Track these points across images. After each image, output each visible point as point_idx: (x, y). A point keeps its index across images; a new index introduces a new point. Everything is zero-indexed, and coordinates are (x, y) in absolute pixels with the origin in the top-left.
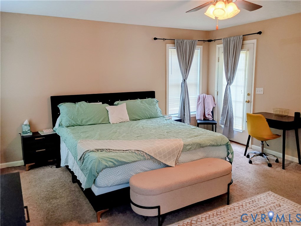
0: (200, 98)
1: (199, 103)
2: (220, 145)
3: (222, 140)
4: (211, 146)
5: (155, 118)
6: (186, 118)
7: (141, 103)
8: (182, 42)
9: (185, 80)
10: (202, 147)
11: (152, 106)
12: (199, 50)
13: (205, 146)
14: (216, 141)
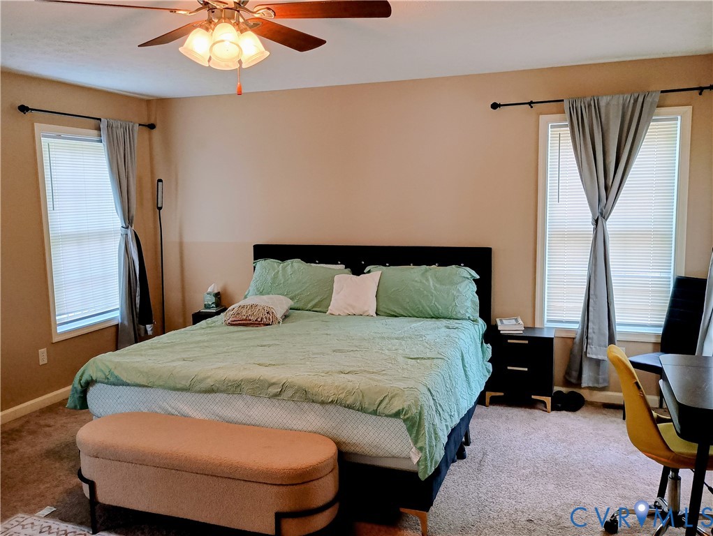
2: (375, 413)
3: (387, 400)
4: (341, 405)
5: (444, 321)
6: (592, 339)
7: (423, 274)
8: (590, 105)
9: (597, 221)
10: (313, 401)
11: (444, 287)
12: (679, 122)
13: (323, 403)
14: (363, 396)
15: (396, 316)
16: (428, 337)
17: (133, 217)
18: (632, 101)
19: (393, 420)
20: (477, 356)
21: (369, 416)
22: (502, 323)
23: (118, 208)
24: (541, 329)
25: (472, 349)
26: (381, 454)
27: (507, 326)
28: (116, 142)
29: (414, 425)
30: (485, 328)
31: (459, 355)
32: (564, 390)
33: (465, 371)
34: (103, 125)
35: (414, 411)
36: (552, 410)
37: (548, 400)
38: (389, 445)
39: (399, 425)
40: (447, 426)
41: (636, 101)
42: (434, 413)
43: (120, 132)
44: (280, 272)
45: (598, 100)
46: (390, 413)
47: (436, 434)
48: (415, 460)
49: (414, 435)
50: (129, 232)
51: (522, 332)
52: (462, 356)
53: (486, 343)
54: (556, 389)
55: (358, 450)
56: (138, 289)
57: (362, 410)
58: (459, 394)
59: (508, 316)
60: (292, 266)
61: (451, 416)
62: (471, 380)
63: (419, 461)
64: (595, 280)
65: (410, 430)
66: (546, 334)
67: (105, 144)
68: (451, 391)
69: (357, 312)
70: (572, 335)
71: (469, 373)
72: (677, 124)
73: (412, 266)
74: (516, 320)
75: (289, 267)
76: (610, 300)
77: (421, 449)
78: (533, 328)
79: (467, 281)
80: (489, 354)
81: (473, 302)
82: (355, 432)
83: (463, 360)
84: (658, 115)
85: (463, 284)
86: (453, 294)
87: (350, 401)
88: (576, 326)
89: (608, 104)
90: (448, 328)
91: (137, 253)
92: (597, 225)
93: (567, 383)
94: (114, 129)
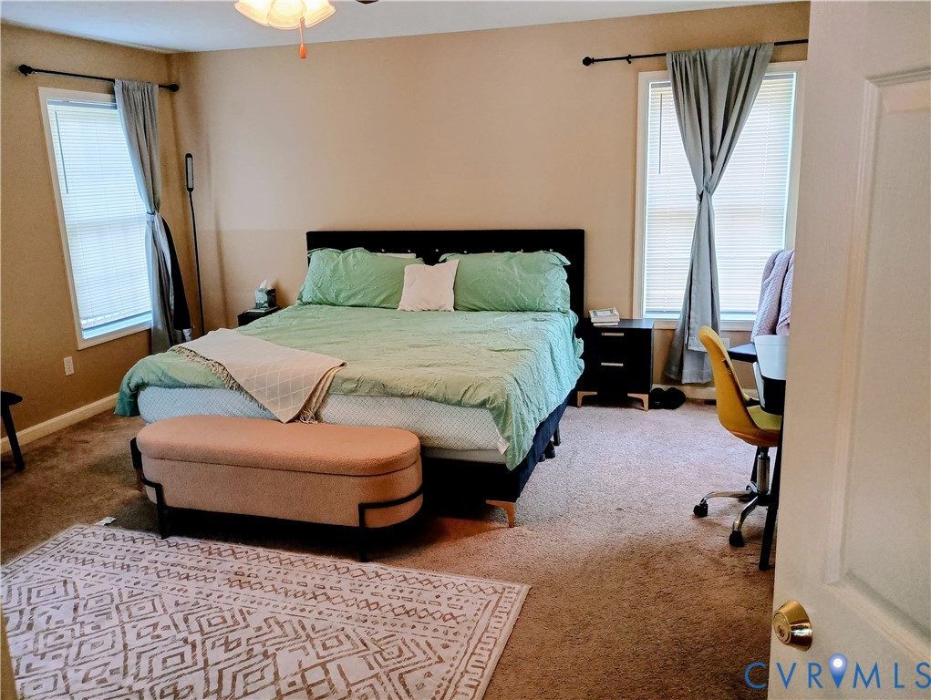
0: (774, 263)
1: (767, 280)
2: (459, 404)
3: (472, 390)
4: (423, 398)
5: (531, 313)
6: (694, 329)
7: (507, 262)
8: (695, 60)
9: (701, 196)
10: (392, 395)
11: (531, 275)
12: (794, 79)
13: (403, 396)
14: (446, 387)
15: (477, 311)
16: (514, 330)
17: (159, 201)
18: (742, 55)
19: (479, 410)
20: (568, 351)
21: (453, 408)
22: (595, 314)
23: (142, 191)
24: (640, 320)
25: (562, 342)
26: (467, 446)
27: (601, 318)
28: (133, 107)
29: (501, 414)
30: (577, 321)
31: (547, 347)
32: (664, 388)
33: (554, 364)
34: (118, 88)
35: (500, 400)
36: (650, 408)
37: (645, 397)
38: (475, 438)
39: (485, 415)
40: (535, 419)
41: (747, 55)
42: (521, 403)
43: (138, 95)
44: (341, 263)
45: (704, 54)
46: (475, 403)
47: (523, 423)
48: (503, 451)
49: (500, 425)
50: (156, 219)
51: (617, 324)
52: (551, 349)
53: (578, 337)
54: (654, 386)
55: (442, 444)
56: (172, 286)
57: (446, 401)
58: (547, 388)
59: (603, 308)
60: (354, 256)
61: (539, 409)
62: (562, 375)
63: (506, 451)
64: (698, 263)
65: (496, 419)
66: (644, 326)
67: (121, 110)
68: (539, 384)
69: (433, 307)
70: (672, 327)
71: (559, 367)
72: (792, 82)
73: (493, 254)
74: (611, 311)
75: (351, 257)
76: (714, 285)
77: (508, 439)
78: (631, 320)
79: (556, 268)
80: (581, 350)
81: (563, 292)
82: (439, 425)
83: (552, 352)
84: (770, 72)
85: (553, 271)
86: (541, 283)
87: (432, 392)
88: (677, 316)
89: (715, 59)
90: (536, 320)
91: (167, 243)
92: (701, 201)
93: (666, 380)
94: (131, 93)
